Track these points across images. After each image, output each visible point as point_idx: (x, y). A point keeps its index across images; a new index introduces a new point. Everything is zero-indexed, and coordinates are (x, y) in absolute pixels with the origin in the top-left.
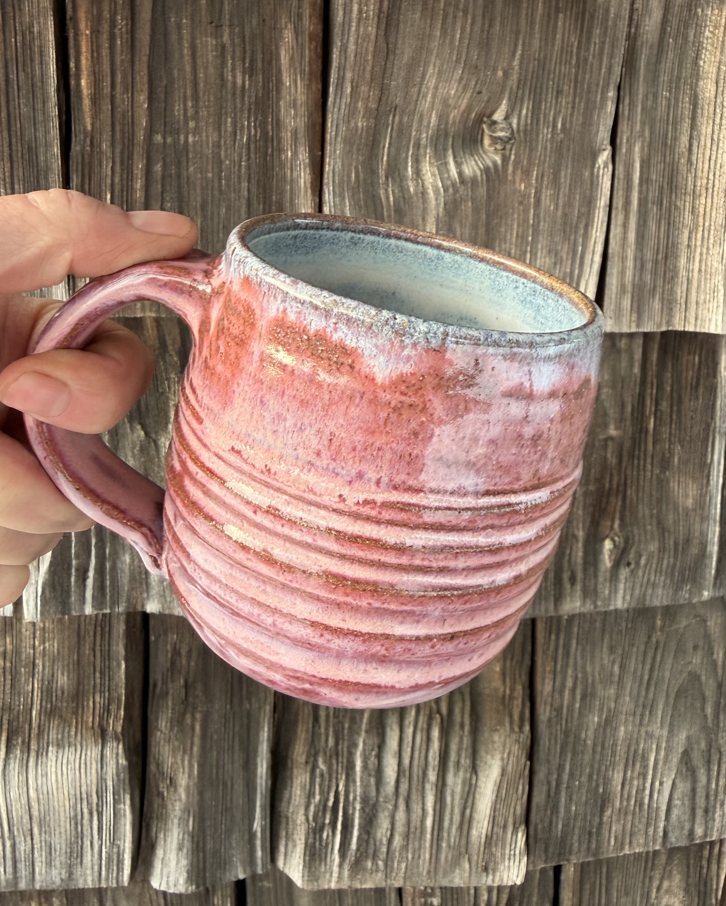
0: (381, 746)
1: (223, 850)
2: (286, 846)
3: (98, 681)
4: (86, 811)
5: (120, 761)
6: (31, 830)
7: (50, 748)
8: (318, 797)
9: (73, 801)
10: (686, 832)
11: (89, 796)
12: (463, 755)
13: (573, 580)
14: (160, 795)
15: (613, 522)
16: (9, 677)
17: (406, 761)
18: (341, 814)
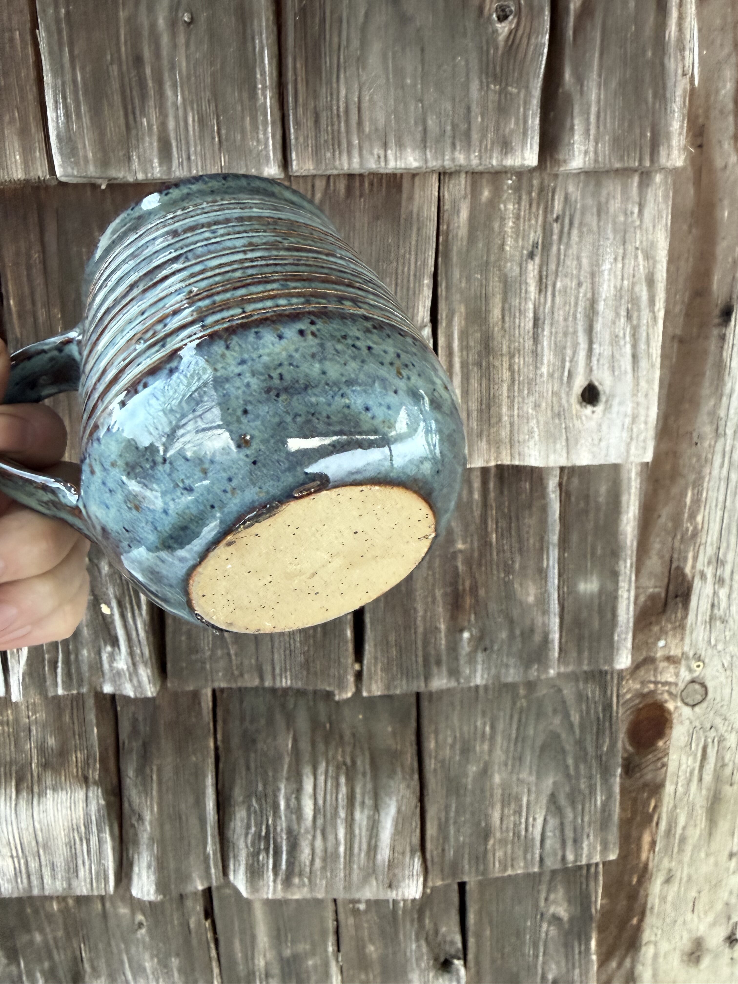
0: (299, 790)
1: (183, 868)
2: (234, 865)
3: (78, 742)
4: (77, 838)
5: (100, 801)
6: (38, 852)
7: (48, 791)
8: (253, 829)
9: (67, 831)
10: (559, 857)
11: (79, 828)
12: (366, 797)
13: (438, 663)
14: (133, 826)
15: (469, 616)
16: (12, 739)
17: (320, 802)
18: (272, 842)
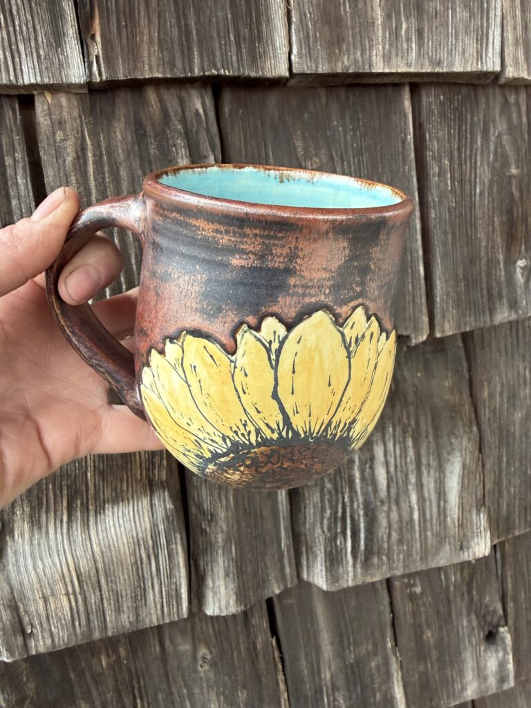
0: (372, 459)
1: (260, 571)
4: (144, 556)
5: (168, 506)
6: (99, 582)
8: (328, 512)
9: (132, 549)
11: (145, 541)
12: (431, 459)
14: (204, 532)
15: (520, 247)
17: (392, 469)
18: (349, 522)
